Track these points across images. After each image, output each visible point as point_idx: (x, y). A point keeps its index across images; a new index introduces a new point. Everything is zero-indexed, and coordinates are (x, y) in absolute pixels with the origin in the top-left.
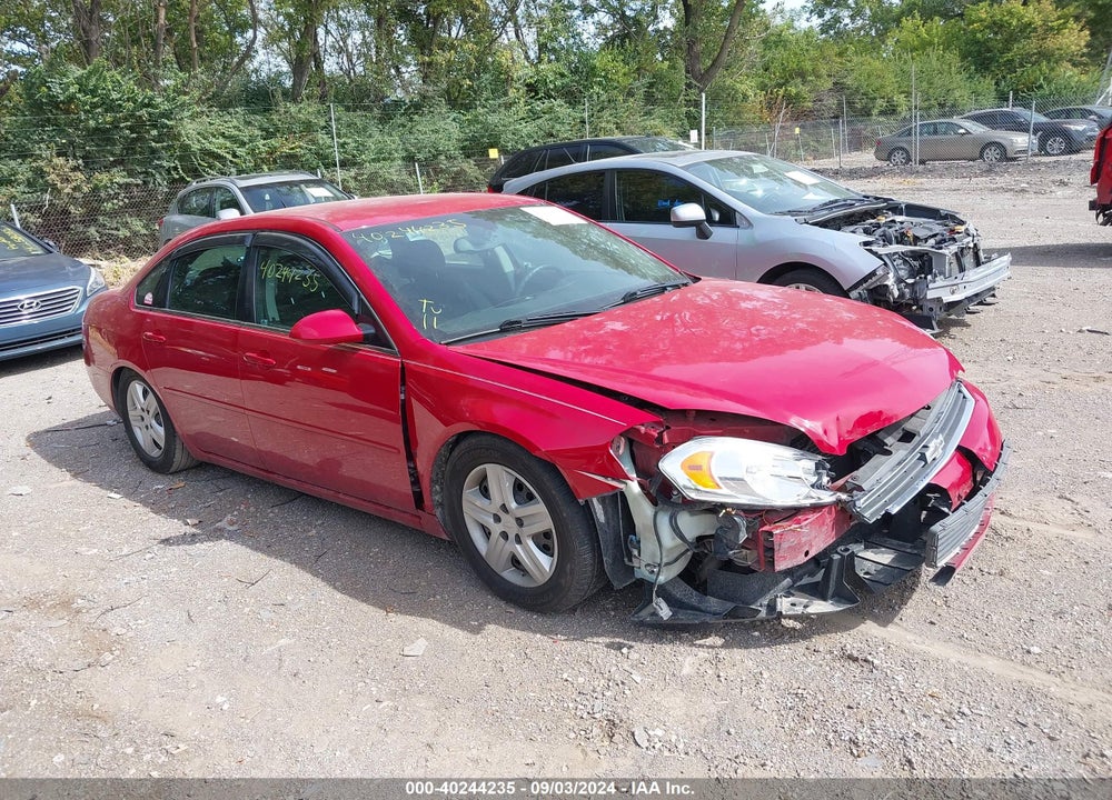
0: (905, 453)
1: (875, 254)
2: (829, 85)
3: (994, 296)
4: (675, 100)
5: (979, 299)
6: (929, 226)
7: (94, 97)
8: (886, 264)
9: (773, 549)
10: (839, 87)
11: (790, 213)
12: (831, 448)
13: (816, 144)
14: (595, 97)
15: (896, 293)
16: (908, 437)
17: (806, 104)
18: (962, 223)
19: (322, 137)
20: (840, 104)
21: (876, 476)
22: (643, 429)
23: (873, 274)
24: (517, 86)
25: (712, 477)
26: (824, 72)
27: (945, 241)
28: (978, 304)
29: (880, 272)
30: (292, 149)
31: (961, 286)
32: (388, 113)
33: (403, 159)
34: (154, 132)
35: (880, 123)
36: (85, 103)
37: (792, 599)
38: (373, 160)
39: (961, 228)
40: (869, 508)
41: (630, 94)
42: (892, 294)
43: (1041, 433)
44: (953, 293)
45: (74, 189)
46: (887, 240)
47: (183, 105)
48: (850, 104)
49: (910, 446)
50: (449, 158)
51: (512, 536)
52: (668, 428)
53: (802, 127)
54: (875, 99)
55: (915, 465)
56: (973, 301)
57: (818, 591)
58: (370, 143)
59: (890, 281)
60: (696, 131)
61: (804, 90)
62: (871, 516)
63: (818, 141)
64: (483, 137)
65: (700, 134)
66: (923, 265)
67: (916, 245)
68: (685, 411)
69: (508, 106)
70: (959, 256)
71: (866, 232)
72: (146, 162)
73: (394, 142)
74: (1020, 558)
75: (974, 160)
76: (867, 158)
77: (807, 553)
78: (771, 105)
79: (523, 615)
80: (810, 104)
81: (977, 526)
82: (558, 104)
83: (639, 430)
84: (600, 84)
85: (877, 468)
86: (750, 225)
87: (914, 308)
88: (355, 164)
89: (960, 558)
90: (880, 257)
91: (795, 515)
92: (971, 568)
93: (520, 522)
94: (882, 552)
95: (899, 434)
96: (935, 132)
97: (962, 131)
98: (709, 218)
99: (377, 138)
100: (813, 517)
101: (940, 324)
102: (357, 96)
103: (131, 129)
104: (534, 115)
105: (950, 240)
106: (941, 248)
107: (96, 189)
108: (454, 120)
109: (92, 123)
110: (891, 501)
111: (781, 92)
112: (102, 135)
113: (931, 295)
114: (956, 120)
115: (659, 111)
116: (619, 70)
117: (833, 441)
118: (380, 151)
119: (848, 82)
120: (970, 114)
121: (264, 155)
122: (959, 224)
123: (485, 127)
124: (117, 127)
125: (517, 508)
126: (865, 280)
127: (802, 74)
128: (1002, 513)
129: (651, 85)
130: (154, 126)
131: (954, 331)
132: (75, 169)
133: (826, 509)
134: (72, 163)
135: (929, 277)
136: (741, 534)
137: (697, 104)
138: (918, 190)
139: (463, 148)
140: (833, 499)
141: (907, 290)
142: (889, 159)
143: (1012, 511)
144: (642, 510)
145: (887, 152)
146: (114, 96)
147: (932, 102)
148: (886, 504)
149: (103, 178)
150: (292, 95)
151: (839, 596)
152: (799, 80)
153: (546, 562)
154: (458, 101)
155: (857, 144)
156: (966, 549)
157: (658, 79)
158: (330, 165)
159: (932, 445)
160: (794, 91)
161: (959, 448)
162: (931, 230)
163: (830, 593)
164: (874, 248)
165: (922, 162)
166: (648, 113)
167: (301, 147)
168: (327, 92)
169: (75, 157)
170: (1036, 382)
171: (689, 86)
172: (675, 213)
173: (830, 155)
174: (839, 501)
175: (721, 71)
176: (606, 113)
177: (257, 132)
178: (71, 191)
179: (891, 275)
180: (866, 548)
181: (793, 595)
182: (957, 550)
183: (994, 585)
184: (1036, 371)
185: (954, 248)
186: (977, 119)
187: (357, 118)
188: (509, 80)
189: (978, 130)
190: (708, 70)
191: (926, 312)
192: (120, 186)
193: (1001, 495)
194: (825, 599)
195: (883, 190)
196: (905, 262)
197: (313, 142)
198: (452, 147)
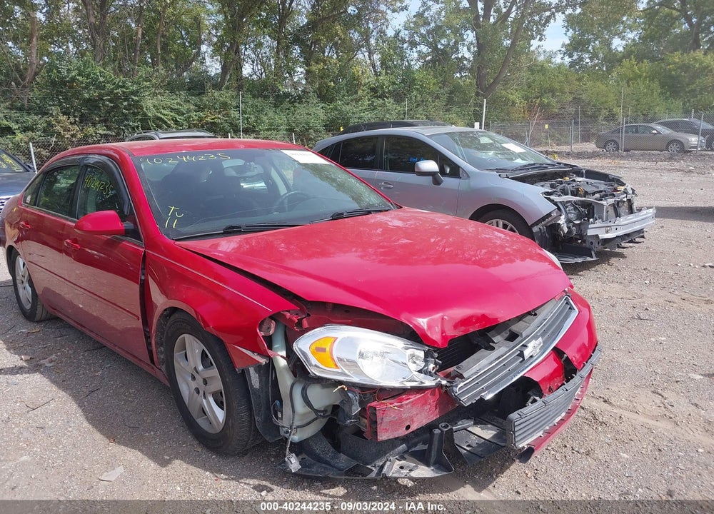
0: (506, 349)
1: (552, 201)
2: (571, 99)
3: (643, 237)
4: (467, 102)
5: (630, 237)
6: (598, 185)
7: (87, 79)
8: (559, 209)
9: (376, 422)
10: (577, 100)
11: (498, 170)
12: (434, 342)
13: (560, 136)
14: (414, 98)
15: (566, 230)
16: (513, 337)
17: (554, 110)
18: (623, 184)
19: (233, 113)
20: (576, 112)
21: (476, 368)
22: (288, 315)
23: (549, 215)
24: (364, 88)
25: (333, 359)
26: (567, 90)
27: (606, 196)
28: (629, 242)
29: (554, 214)
30: (213, 119)
31: (614, 228)
32: (280, 100)
33: (287, 130)
34: (126, 103)
35: (603, 125)
36: (82, 83)
37: (403, 462)
38: (267, 130)
39: (622, 188)
40: (465, 393)
41: (438, 97)
42: (563, 231)
43: (653, 340)
44: (607, 232)
45: (72, 136)
46: (564, 192)
47: (145, 87)
48: (584, 112)
49: (512, 344)
50: (316, 131)
51: (201, 393)
52: (309, 315)
53: (550, 124)
54: (601, 109)
55: (515, 360)
56: (624, 239)
57: (423, 458)
58: (265, 118)
59: (562, 221)
60: (478, 123)
61: (553, 101)
62: (466, 400)
63: (561, 134)
64: (338, 119)
65: (481, 125)
66: (588, 211)
67: (585, 197)
68: (325, 303)
69: (357, 101)
70: (616, 207)
71: (552, 186)
72: (119, 122)
73: (281, 119)
74: (607, 440)
75: (661, 151)
76: (591, 147)
77: (408, 427)
78: (530, 109)
79: (206, 454)
80: (557, 110)
81: (563, 414)
82: (390, 102)
83: (285, 316)
84: (418, 89)
85: (479, 360)
86: (468, 176)
87: (580, 241)
88: (254, 131)
89: (540, 441)
90: (555, 204)
91: (400, 394)
92: (566, 446)
93: (205, 382)
94: (488, 429)
95: (506, 334)
96: (637, 132)
97: (655, 132)
98: (442, 171)
99: (270, 115)
100: (414, 398)
101: (598, 254)
102: (261, 90)
103: (110, 101)
104: (372, 108)
105: (610, 195)
106: (602, 200)
107: (86, 136)
108: (322, 108)
109: (87, 96)
110: (488, 388)
111: (538, 101)
112: (93, 104)
113: (590, 232)
114: (652, 125)
115: (456, 109)
116: (431, 82)
117: (436, 336)
118: (271, 124)
119: (583, 97)
120: (661, 121)
121: (195, 122)
122: (621, 185)
123: (341, 112)
124: (102, 99)
125: (202, 371)
126: (544, 219)
127: (552, 91)
128: (605, 401)
129: (451, 92)
130: (126, 99)
131: (613, 260)
132: (75, 123)
133: (430, 391)
134: (72, 119)
135: (591, 220)
136: (354, 408)
137: (481, 106)
138: (620, 167)
139: (325, 126)
140: (433, 383)
141: (574, 228)
142: (605, 148)
143: (613, 400)
144: (286, 380)
145: (604, 143)
146: (101, 79)
147: (639, 113)
148: (483, 390)
149: (91, 130)
150: (217, 86)
151: (439, 464)
152: (551, 94)
153: (220, 414)
154: (325, 96)
155: (586, 138)
156: (549, 433)
157: (456, 89)
158: (236, 131)
159: (531, 345)
160: (546, 101)
161: (555, 349)
162: (598, 187)
163: (432, 461)
164: (552, 197)
165: (627, 150)
166: (448, 110)
167: (219, 118)
168: (242, 84)
169: (75, 116)
170: (662, 301)
171: (477, 94)
172: (417, 166)
173: (567, 143)
174: (439, 386)
175: (499, 87)
176: (420, 109)
177: (192, 107)
178: (69, 136)
179: (563, 217)
180: (476, 424)
181: (405, 459)
182: (540, 433)
183: (579, 463)
184: (664, 293)
185: (611, 201)
186: (666, 124)
187: (259, 102)
188: (359, 85)
189: (666, 131)
190: (490, 85)
191: (587, 245)
192: (101, 135)
193: (608, 386)
194: (428, 465)
195: (596, 166)
196: (575, 209)
197: (227, 115)
198: (318, 124)
